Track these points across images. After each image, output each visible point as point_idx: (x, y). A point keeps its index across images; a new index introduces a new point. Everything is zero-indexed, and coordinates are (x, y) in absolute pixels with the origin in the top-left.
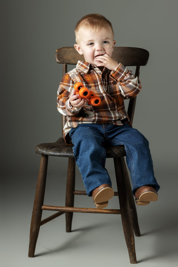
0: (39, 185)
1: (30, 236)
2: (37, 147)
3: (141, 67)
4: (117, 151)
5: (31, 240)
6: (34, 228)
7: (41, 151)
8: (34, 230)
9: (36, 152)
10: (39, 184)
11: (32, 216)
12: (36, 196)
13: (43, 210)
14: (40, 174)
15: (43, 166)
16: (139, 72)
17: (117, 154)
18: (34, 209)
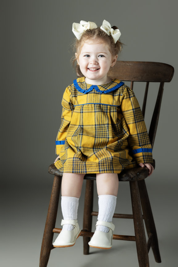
0: (51, 207)
1: (40, 260)
2: (50, 167)
3: (166, 84)
4: (132, 175)
5: (41, 264)
6: (44, 251)
7: (54, 171)
8: (44, 254)
9: (49, 172)
10: (51, 205)
11: (43, 238)
12: (47, 218)
13: (54, 233)
14: (53, 195)
15: (55, 186)
16: (163, 89)
17: (133, 178)
18: (45, 232)
